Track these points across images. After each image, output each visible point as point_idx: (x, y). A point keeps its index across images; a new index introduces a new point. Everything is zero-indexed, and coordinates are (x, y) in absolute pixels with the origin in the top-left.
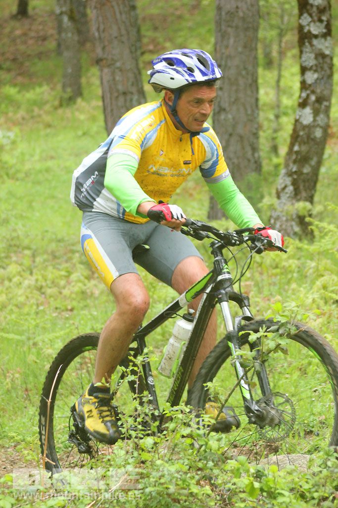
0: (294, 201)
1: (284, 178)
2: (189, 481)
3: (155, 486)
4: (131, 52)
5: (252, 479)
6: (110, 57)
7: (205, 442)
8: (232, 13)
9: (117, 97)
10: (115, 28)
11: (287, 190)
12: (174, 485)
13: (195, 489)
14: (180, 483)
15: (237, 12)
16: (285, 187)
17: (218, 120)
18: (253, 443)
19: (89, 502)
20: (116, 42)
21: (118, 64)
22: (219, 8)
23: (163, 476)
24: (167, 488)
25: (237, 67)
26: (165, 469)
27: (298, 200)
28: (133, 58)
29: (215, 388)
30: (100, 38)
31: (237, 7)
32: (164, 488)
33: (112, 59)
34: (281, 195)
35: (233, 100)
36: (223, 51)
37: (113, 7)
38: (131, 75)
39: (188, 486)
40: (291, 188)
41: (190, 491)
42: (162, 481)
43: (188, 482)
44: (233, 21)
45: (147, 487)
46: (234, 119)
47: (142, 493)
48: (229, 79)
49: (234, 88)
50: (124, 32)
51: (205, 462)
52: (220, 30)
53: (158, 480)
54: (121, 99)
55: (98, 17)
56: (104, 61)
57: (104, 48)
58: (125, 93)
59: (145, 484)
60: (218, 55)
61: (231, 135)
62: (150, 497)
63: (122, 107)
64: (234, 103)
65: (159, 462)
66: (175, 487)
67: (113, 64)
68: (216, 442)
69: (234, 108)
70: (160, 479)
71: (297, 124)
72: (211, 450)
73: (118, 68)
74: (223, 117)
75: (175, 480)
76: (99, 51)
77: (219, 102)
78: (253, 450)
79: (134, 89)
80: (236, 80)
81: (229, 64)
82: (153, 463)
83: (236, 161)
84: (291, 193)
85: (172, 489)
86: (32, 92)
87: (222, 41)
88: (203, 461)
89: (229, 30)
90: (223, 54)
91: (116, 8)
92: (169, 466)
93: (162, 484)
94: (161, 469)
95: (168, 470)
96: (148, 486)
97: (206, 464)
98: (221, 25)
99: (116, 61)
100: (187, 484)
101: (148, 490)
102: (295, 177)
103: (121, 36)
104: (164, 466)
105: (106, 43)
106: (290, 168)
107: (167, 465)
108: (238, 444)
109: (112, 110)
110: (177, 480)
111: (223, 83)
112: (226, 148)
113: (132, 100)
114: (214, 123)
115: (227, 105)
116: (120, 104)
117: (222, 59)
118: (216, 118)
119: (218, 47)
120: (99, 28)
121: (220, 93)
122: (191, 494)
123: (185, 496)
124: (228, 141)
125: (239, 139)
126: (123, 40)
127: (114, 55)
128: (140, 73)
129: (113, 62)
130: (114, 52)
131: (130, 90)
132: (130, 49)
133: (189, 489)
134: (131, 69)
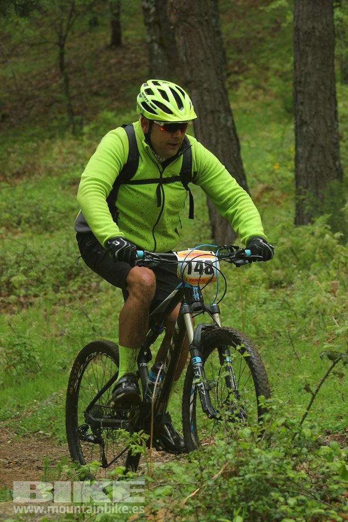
2: (286, 467)
3: (254, 472)
4: (217, 74)
5: (344, 462)
6: (198, 79)
7: (299, 429)
8: (309, 33)
9: (206, 116)
10: (201, 52)
12: (271, 470)
13: (291, 474)
14: (277, 468)
15: (314, 32)
17: (300, 132)
18: (345, 430)
19: (194, 489)
20: (202, 65)
21: (205, 86)
22: (297, 29)
23: (260, 463)
24: (266, 474)
25: (316, 82)
26: (263, 457)
28: (219, 79)
29: (306, 380)
31: (314, 28)
32: (262, 474)
33: (200, 81)
35: (313, 113)
36: (303, 68)
37: (198, 33)
38: (217, 95)
39: (285, 471)
41: (287, 476)
42: (260, 467)
43: (284, 468)
44: (310, 41)
45: (246, 474)
46: (315, 130)
47: (243, 480)
48: (309, 94)
49: (314, 102)
50: (209, 55)
51: (300, 449)
52: (299, 50)
53: (256, 467)
54: (210, 117)
55: (185, 43)
56: (193, 83)
57: (191, 72)
58: (212, 112)
59: (245, 471)
60: (298, 73)
61: (313, 146)
62: (249, 483)
63: (211, 125)
64: (314, 116)
65: (256, 450)
66: (273, 473)
67: (201, 86)
68: (308, 429)
69: (315, 121)
70: (258, 466)
72: (304, 437)
73: (205, 89)
74: (304, 130)
75: (272, 466)
76: (187, 74)
77: (301, 116)
78: (345, 436)
79: (221, 108)
80: (316, 94)
81: (309, 80)
82: (251, 451)
83: (318, 170)
85: (270, 474)
86: (128, 115)
87: (301, 60)
88: (297, 448)
89: (307, 49)
90: (302, 71)
91: (201, 33)
92: (266, 453)
93: (262, 470)
94: (259, 457)
95: (266, 458)
96: (247, 472)
98: (299, 46)
99: (204, 83)
100: (284, 469)
101: (247, 477)
103: (207, 59)
104: (262, 454)
105: (194, 67)
107: (264, 453)
108: (331, 431)
109: (201, 128)
110: (274, 467)
111: (304, 99)
112: (309, 158)
113: (219, 118)
114: (296, 135)
115: (308, 118)
116: (208, 122)
117: (301, 76)
118: (298, 130)
119: (297, 65)
120: (186, 53)
121: (301, 107)
122: (288, 479)
123: (282, 480)
124: (310, 152)
125: (320, 149)
126: (209, 63)
127: (202, 77)
128: (226, 92)
129: (201, 84)
130: (201, 74)
131: (218, 108)
132: (216, 71)
133: (285, 474)
134: (218, 90)
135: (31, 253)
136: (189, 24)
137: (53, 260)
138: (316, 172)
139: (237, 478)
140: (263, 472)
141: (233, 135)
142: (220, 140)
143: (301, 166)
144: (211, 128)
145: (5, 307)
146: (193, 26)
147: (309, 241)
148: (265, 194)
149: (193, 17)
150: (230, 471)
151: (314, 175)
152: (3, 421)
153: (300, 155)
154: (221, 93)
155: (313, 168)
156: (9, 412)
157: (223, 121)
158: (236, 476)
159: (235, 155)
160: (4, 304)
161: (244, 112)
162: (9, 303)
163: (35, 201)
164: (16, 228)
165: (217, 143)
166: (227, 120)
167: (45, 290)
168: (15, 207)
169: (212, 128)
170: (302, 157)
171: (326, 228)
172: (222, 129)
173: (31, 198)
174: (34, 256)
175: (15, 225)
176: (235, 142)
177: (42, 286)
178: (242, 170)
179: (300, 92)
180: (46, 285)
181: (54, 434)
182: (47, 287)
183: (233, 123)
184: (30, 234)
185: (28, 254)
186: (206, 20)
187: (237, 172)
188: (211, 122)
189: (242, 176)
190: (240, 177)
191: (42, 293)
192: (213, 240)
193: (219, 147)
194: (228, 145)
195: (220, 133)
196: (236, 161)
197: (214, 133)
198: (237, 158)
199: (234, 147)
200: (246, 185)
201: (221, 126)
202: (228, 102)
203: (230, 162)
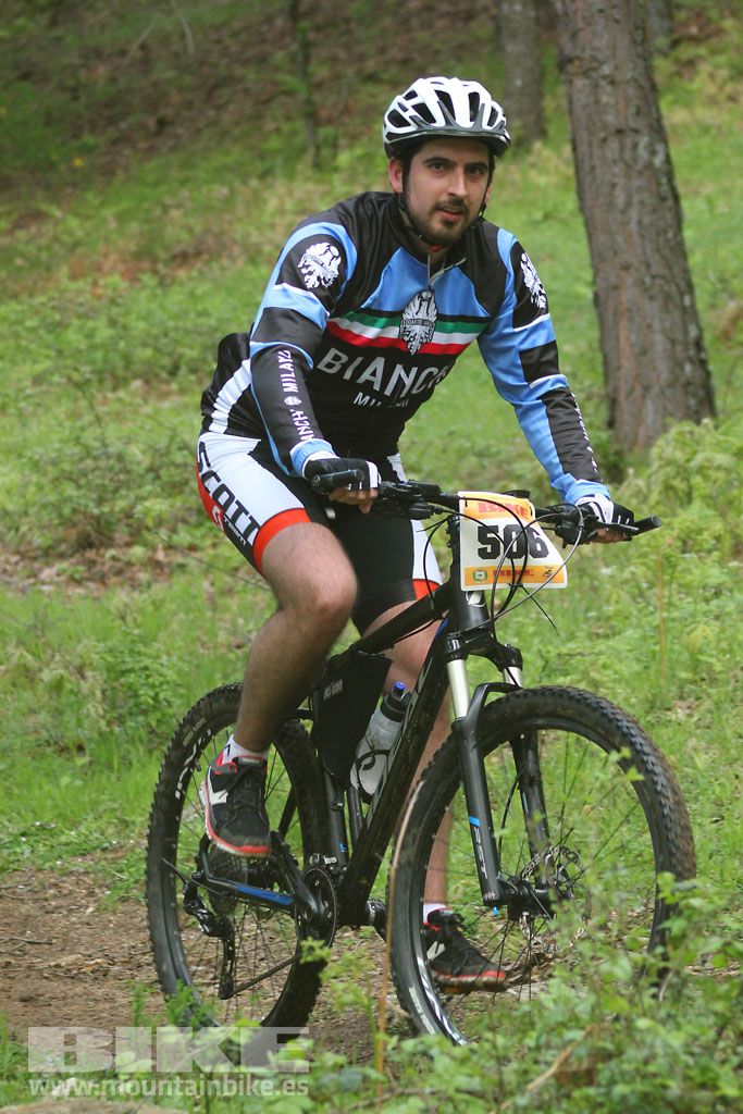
2: (717, 1070)
3: (635, 1081)
4: (634, 42)
6: (588, 53)
9: (604, 140)
12: (680, 1079)
13: (731, 1088)
14: (694, 1073)
20: (600, 23)
21: (606, 70)
23: (652, 1058)
24: (665, 1087)
26: (658, 1043)
28: (638, 56)
30: (566, 14)
32: (655, 1087)
33: (594, 59)
38: (632, 91)
39: (714, 1080)
41: (718, 1093)
42: (652, 1068)
43: (714, 1071)
45: (616, 1083)
47: (606, 1095)
53: (642, 1067)
54: (614, 144)
56: (577, 63)
57: (575, 37)
58: (620, 132)
59: (612, 1074)
62: (623, 1106)
63: (615, 162)
65: (643, 1023)
66: (683, 1085)
67: (595, 69)
70: (645, 1065)
73: (604, 78)
75: (680, 1068)
76: (565, 40)
79: (640, 123)
82: (630, 1025)
85: (675, 1087)
92: (669, 1031)
93: (654, 1075)
94: (648, 1041)
95: (666, 1045)
96: (618, 1078)
99: (602, 63)
100: (712, 1075)
103: (614, 7)
104: (656, 1034)
105: (580, 24)
107: (661, 1029)
109: (593, 168)
110: (687, 1068)
113: (635, 146)
116: (609, 154)
122: (723, 1099)
123: (706, 1104)
126: (618, 17)
127: (598, 49)
128: (654, 88)
129: (595, 65)
130: (597, 43)
131: (632, 124)
132: (632, 35)
133: (715, 1087)
134: (635, 80)
139: (591, 1091)
140: (658, 1081)
141: (665, 188)
142: (636, 199)
144: (616, 170)
145: (119, 572)
150: (575, 1069)
152: (83, 855)
154: (641, 87)
156: (97, 835)
157: (643, 153)
158: (590, 1083)
159: (670, 235)
160: (118, 565)
161: (705, 130)
162: (129, 564)
163: (213, 322)
164: (168, 382)
165: (628, 204)
166: (653, 153)
168: (166, 335)
169: (618, 169)
172: (640, 173)
173: (204, 313)
175: (164, 375)
176: (670, 203)
178: (686, 271)
183: (668, 157)
185: (180, 449)
187: (672, 273)
188: (616, 155)
189: (683, 285)
190: (677, 285)
191: (208, 542)
192: (610, 432)
193: (634, 214)
194: (654, 211)
195: (637, 182)
196: (672, 249)
197: (621, 181)
198: (672, 244)
199: (669, 216)
200: (693, 305)
201: (640, 166)
202: (658, 110)
203: (658, 250)
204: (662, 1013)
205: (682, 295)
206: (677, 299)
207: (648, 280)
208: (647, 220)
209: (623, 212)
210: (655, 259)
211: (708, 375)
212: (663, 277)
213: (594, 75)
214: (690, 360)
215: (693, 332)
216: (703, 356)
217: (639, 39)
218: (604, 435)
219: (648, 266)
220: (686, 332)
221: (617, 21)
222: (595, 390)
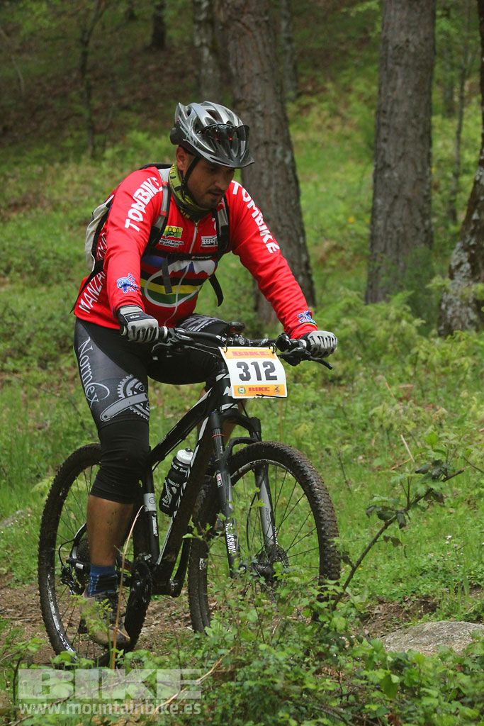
0: (471, 282)
1: (459, 253)
2: (304, 674)
3: (257, 679)
4: (276, 93)
5: (389, 671)
6: (249, 98)
7: (328, 618)
8: (401, 48)
9: (257, 148)
10: (256, 62)
11: (462, 268)
12: (283, 678)
13: (311, 685)
14: (290, 675)
15: (408, 46)
16: (461, 264)
17: (380, 178)
18: (404, 598)
20: (257, 81)
21: (260, 108)
22: (385, 42)
23: (267, 666)
24: (274, 683)
25: (406, 114)
26: (271, 657)
27: (476, 281)
28: (278, 101)
29: (344, 546)
30: (237, 75)
31: (407, 41)
32: (268, 682)
33: (253, 101)
34: (455, 274)
35: (399, 154)
36: (390, 94)
37: (255, 37)
38: (273, 120)
39: (302, 679)
40: (468, 266)
41: (304, 687)
42: (267, 672)
43: (302, 675)
44: (402, 58)
45: (247, 680)
46: (400, 177)
47: (241, 686)
48: (396, 129)
49: (402, 139)
50: (267, 68)
51: (327, 645)
52: (386, 69)
53: (261, 671)
54: (262, 150)
55: (236, 49)
56: (243, 103)
57: (242, 88)
58: (266, 143)
59: (244, 675)
60: (383, 99)
61: (396, 197)
62: (250, 693)
63: (263, 160)
65: (263, 647)
66: (284, 682)
67: (253, 107)
68: (342, 619)
69: (401, 164)
70: (263, 670)
71: (477, 185)
72: (335, 629)
73: (259, 112)
74: (386, 175)
75: (283, 671)
76: (236, 90)
77: (383, 157)
79: (278, 139)
80: (405, 130)
81: (396, 110)
82: (255, 646)
83: (401, 229)
84: (468, 271)
85: (280, 683)
87: (388, 82)
88: (324, 644)
89: (397, 68)
90: (389, 97)
91: (259, 38)
92: (277, 651)
93: (269, 676)
94: (265, 656)
95: (275, 659)
96: (248, 677)
97: (328, 648)
98: (386, 64)
99: (257, 104)
100: (301, 677)
101: (248, 683)
102: (473, 252)
103: (265, 72)
104: (270, 652)
105: (246, 82)
106: (467, 241)
107: (273, 650)
108: (385, 598)
110: (287, 672)
111: (388, 134)
112: (389, 214)
113: (275, 151)
114: (375, 181)
115: (392, 160)
116: (260, 156)
117: (387, 103)
118: (378, 176)
119: (383, 89)
120: (236, 62)
121: (384, 145)
122: (307, 691)
123: (297, 693)
124: (392, 205)
125: (406, 202)
126: (267, 78)
127: (255, 96)
128: (286, 119)
129: (253, 105)
130: (255, 92)
131: (273, 139)
132: (275, 89)
133: (303, 684)
134: (275, 114)
135: (12, 314)
136: (244, 24)
137: (42, 326)
138: (398, 232)
139: (233, 684)
140: (270, 679)
141: (291, 176)
142: (274, 182)
143: (380, 223)
146: (248, 28)
147: (381, 325)
148: (332, 255)
149: (249, 15)
150: (223, 671)
151: (395, 236)
153: (379, 208)
155: (395, 227)
157: (279, 156)
158: (232, 679)
159: (293, 203)
161: (315, 144)
163: (31, 243)
164: (4, 277)
165: (270, 184)
166: (285, 156)
167: (28, 365)
169: (264, 164)
170: (381, 211)
171: (405, 309)
172: (277, 167)
173: (26, 238)
174: (17, 318)
175: (2, 273)
176: (293, 184)
177: (24, 358)
178: (301, 224)
179: (384, 124)
180: (30, 358)
181: (11, 570)
182: (31, 361)
183: (293, 160)
184: (21, 286)
185: (10, 315)
186: (266, 22)
187: (293, 225)
188: (264, 156)
189: (299, 231)
190: (297, 232)
191: (24, 368)
192: (256, 314)
193: (273, 190)
194: (284, 189)
195: (275, 172)
196: (294, 211)
197: (266, 172)
198: (295, 207)
199: (292, 192)
200: (304, 243)
201: (277, 163)
202: (288, 132)
203: (286, 211)
204: (274, 641)
205: (298, 237)
206: (296, 239)
207: (279, 228)
208: (280, 194)
209: (267, 189)
210: (284, 216)
211: (312, 283)
212: (288, 226)
213: (253, 111)
214: (303, 275)
215: (304, 258)
216: (310, 272)
217: (279, 91)
218: (252, 315)
219: (280, 219)
220: (300, 258)
221: (266, 81)
222: (248, 289)
